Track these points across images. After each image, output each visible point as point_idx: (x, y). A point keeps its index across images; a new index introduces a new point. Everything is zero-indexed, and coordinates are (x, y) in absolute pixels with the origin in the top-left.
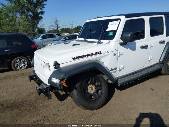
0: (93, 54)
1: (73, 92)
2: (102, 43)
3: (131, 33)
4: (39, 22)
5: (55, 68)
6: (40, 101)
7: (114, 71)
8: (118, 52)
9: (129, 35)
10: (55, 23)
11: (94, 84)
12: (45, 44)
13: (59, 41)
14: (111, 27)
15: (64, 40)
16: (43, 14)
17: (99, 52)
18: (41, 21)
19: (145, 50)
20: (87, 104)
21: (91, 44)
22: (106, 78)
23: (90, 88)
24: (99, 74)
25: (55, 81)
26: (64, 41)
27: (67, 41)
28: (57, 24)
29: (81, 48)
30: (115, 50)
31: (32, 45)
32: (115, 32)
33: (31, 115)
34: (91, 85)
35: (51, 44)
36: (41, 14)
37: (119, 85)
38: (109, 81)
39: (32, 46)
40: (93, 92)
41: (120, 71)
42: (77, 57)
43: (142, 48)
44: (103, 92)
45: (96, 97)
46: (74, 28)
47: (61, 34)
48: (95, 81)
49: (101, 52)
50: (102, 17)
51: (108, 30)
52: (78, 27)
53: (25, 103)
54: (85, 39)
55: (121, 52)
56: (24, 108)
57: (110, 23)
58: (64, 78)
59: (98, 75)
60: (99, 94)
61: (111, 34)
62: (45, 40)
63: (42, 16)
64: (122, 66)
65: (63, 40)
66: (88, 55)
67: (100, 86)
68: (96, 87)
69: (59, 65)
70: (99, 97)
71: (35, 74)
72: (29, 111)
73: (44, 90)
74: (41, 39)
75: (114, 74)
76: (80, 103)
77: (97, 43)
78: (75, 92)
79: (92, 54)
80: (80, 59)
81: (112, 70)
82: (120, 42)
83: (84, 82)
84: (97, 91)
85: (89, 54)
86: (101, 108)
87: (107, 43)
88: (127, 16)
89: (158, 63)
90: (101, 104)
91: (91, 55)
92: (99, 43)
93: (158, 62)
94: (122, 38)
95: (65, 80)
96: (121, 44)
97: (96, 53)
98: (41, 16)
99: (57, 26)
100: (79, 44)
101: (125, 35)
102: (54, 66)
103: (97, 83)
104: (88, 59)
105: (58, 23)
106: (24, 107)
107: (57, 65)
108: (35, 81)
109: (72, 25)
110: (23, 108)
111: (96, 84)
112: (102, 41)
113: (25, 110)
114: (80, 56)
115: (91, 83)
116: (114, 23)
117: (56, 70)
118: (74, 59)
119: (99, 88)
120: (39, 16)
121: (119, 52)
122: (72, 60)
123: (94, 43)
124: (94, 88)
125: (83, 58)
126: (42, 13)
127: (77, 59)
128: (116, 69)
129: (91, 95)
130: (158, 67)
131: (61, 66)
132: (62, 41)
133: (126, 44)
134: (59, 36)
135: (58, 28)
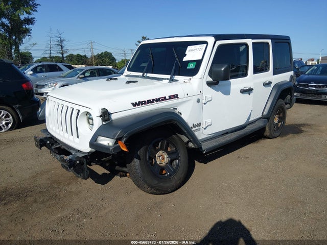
0: (165, 97)
1: (133, 163)
2: (177, 80)
3: (226, 66)
4: (23, 40)
5: (104, 120)
6: (61, 186)
7: (197, 128)
8: (204, 97)
9: (223, 69)
10: (57, 43)
11: (166, 150)
12: (41, 84)
13: (73, 78)
14: (192, 54)
15: (83, 76)
16: (32, 23)
17: (174, 95)
18: (27, 37)
19: (246, 95)
20: (157, 182)
21: (159, 82)
22: (185, 139)
23: (159, 156)
24: (175, 134)
25: (106, 141)
26: (81, 78)
27: (88, 78)
28: (61, 46)
29: (140, 88)
30: (200, 93)
31: (23, 84)
32: (198, 63)
33: (50, 209)
34: (161, 152)
35: (56, 83)
36: (28, 24)
37: (204, 152)
38: (191, 145)
39: (24, 86)
40: (164, 164)
41: (205, 129)
42: (139, 102)
43: (243, 91)
44: (181, 162)
45: (169, 171)
46: (94, 56)
47: (73, 66)
48: (167, 146)
49: (177, 95)
50: (174, 37)
51: (185, 59)
52: (102, 53)
53: (32, 189)
54: (143, 74)
55: (209, 96)
56: (32, 199)
57: (189, 48)
58: (123, 137)
59: (173, 136)
60: (174, 167)
61: (191, 66)
62: (39, 75)
63: (30, 27)
64: (209, 121)
65: (80, 76)
66: (158, 100)
67: (175, 152)
68: (169, 154)
69: (110, 114)
70: (175, 171)
71: (49, 136)
72: (43, 202)
73: (78, 162)
74: (31, 72)
75: (196, 134)
76: (146, 182)
77: (168, 81)
78: (136, 162)
79: (165, 99)
80: (144, 105)
81: (195, 126)
82: (207, 80)
83: (151, 146)
84: (171, 162)
85: (159, 98)
86: (177, 189)
87: (185, 81)
88: (218, 37)
89: (261, 118)
90: (179, 182)
91: (163, 100)
92: (171, 80)
93: (260, 115)
94: (211, 74)
95: (125, 139)
96: (209, 84)
97: (171, 97)
98: (27, 26)
99: (62, 48)
100: (137, 82)
101: (216, 69)
102: (100, 116)
103: (171, 147)
104: (158, 106)
105: (64, 44)
106: (30, 196)
107: (105, 115)
108: (49, 148)
109: (92, 48)
110: (30, 199)
111: (169, 149)
112: (176, 77)
113: (35, 201)
114: (145, 101)
115: (161, 149)
116: (196, 48)
117: (104, 123)
118: (134, 105)
119: (173, 156)
120: (24, 27)
121: (206, 97)
122: (132, 107)
123: (164, 80)
124: (166, 156)
125: (150, 104)
126: (30, 21)
127: (140, 106)
128: (199, 125)
129: (162, 169)
130: (260, 124)
131: (113, 117)
132: (79, 79)
133: (217, 83)
134: (70, 69)
135: (62, 54)
